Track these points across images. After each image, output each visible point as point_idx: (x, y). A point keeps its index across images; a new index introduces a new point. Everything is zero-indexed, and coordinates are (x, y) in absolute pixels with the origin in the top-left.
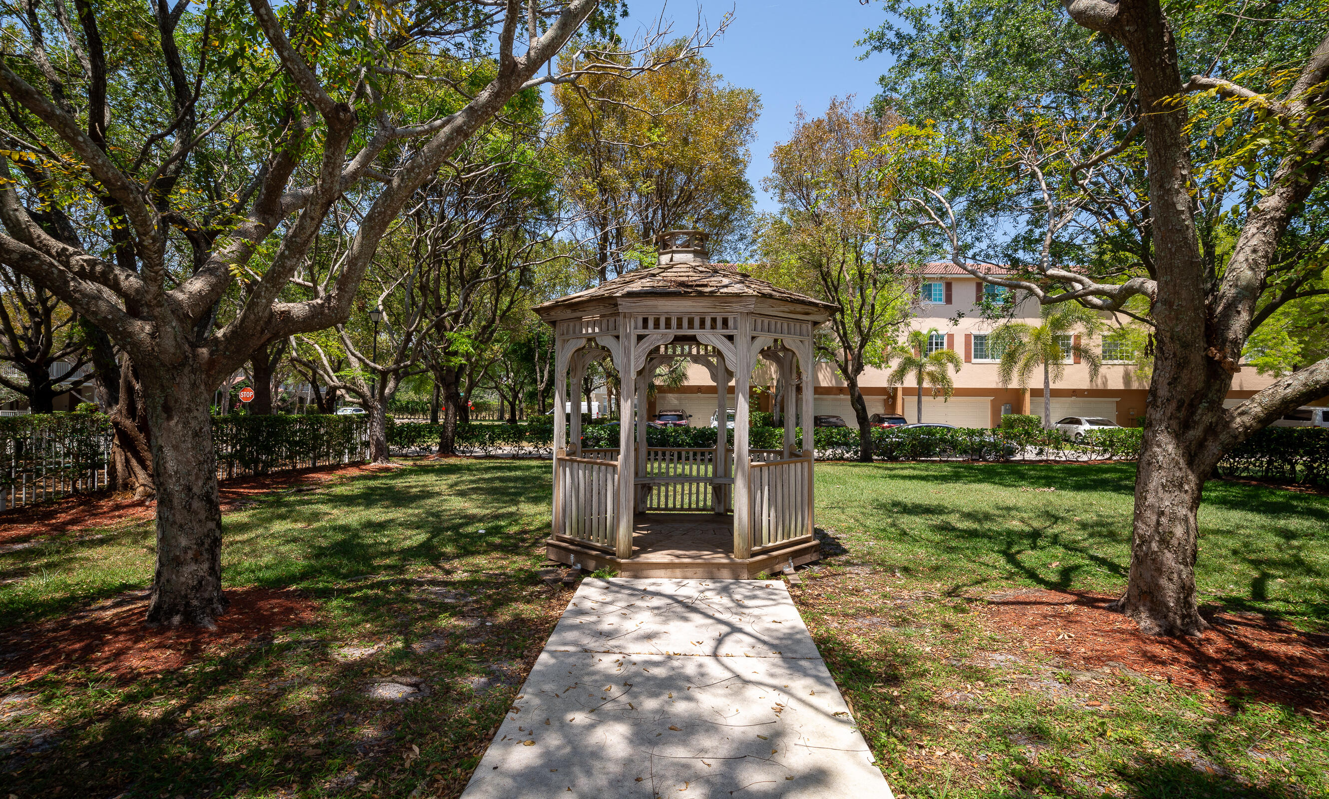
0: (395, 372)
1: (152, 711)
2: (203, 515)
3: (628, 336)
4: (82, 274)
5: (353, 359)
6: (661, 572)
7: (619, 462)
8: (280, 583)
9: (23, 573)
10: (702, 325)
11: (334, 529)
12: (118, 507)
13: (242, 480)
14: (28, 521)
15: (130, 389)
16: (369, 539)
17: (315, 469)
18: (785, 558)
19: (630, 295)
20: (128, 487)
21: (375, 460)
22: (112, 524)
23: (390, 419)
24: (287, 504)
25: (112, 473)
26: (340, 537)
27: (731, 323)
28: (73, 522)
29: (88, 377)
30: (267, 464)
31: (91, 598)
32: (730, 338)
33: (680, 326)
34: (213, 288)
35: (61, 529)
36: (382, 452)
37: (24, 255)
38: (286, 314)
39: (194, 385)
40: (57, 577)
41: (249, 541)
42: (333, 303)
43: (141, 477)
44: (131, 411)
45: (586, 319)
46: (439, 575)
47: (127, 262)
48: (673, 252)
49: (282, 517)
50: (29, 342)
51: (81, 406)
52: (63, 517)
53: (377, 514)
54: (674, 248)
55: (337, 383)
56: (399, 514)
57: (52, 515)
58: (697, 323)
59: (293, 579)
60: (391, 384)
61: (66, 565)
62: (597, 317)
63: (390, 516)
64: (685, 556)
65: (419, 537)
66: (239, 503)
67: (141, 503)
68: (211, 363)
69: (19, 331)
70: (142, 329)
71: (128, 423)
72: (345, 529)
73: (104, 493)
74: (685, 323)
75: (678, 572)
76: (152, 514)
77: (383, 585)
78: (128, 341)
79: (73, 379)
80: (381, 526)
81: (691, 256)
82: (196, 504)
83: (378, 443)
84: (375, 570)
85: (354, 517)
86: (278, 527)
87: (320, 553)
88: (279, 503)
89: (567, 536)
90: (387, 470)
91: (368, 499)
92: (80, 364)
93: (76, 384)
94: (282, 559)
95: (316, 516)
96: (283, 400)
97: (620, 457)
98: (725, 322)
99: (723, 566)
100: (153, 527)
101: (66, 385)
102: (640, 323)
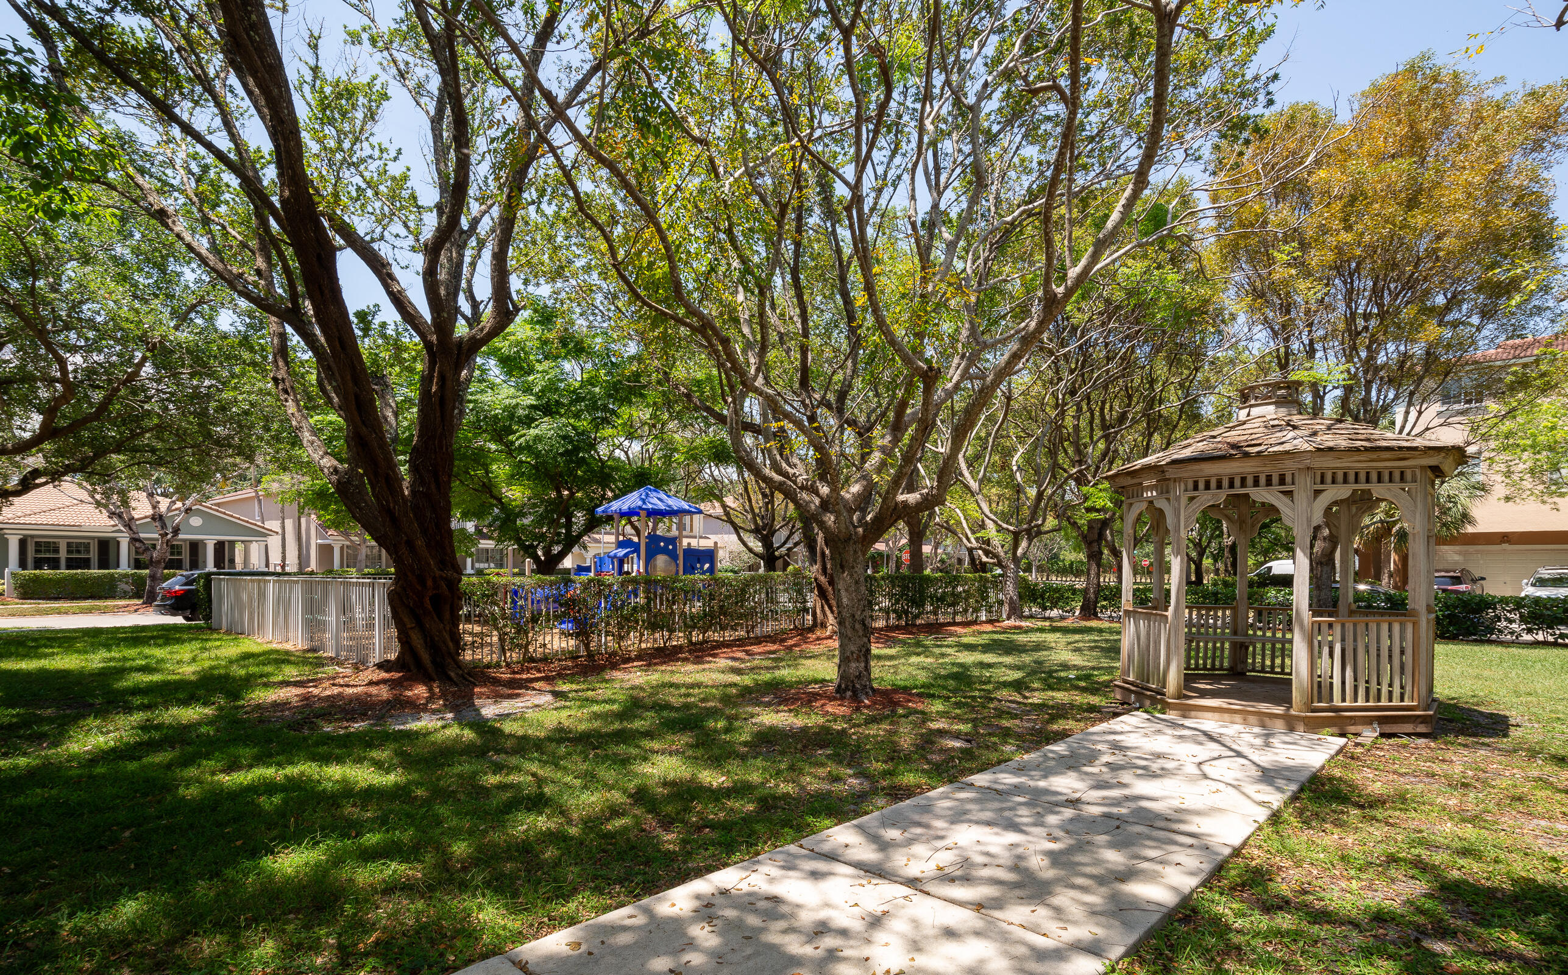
0: (1028, 531)
1: (838, 727)
2: (861, 633)
3: (1178, 499)
4: (802, 488)
5: (987, 521)
6: (1209, 715)
7: (1170, 613)
8: (906, 690)
9: (778, 668)
10: (1256, 483)
11: (953, 664)
12: (818, 639)
13: (897, 628)
14: (774, 642)
15: (823, 554)
16: (976, 672)
17: (954, 624)
18: (1368, 721)
19: (1174, 462)
20: (823, 626)
21: (1009, 618)
22: (814, 649)
23: (1024, 579)
24: (924, 646)
25: (814, 615)
26: (955, 669)
27: (1288, 479)
28: (795, 645)
29: (796, 544)
30: (917, 617)
31: (810, 683)
32: (1289, 494)
33: (1231, 485)
34: (865, 488)
35: (790, 648)
36: (1015, 611)
37: (781, 484)
38: (905, 503)
39: (855, 552)
40: (792, 671)
41: (894, 666)
42: (935, 492)
43: (831, 619)
44: (824, 570)
45: (1146, 483)
46: (1019, 699)
47: (822, 478)
48: (1251, 406)
49: (918, 654)
50: (762, 518)
51: (791, 568)
52: (790, 642)
53: (989, 658)
54: (1253, 402)
55: (975, 544)
56: (1008, 660)
57: (783, 640)
58: (1250, 481)
59: (916, 687)
60: (1024, 544)
61: (796, 666)
62: (1154, 482)
63: (1001, 659)
64: (1237, 704)
65: (1017, 675)
66: (890, 642)
67: (830, 637)
68: (864, 536)
69: (757, 511)
70: (830, 519)
71: (822, 579)
72: (961, 665)
73: (811, 629)
74: (1237, 482)
75: (1226, 716)
76: (837, 644)
77: (974, 698)
78: (822, 525)
79: (787, 546)
80: (989, 666)
81: (1272, 408)
82: (857, 626)
83: (1011, 602)
84: (972, 690)
85: (968, 658)
86: (914, 659)
87: (938, 677)
88: (918, 644)
89: (1131, 679)
90: (1020, 628)
91: (986, 648)
92: (791, 534)
93: (789, 549)
94: (914, 677)
95: (943, 655)
96: (942, 561)
97: (1171, 609)
98: (1282, 481)
99: (1276, 716)
100: (837, 653)
101: (783, 550)
102: (1191, 485)
